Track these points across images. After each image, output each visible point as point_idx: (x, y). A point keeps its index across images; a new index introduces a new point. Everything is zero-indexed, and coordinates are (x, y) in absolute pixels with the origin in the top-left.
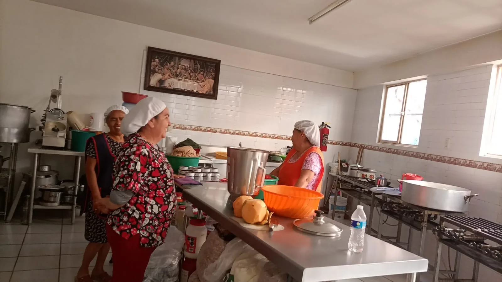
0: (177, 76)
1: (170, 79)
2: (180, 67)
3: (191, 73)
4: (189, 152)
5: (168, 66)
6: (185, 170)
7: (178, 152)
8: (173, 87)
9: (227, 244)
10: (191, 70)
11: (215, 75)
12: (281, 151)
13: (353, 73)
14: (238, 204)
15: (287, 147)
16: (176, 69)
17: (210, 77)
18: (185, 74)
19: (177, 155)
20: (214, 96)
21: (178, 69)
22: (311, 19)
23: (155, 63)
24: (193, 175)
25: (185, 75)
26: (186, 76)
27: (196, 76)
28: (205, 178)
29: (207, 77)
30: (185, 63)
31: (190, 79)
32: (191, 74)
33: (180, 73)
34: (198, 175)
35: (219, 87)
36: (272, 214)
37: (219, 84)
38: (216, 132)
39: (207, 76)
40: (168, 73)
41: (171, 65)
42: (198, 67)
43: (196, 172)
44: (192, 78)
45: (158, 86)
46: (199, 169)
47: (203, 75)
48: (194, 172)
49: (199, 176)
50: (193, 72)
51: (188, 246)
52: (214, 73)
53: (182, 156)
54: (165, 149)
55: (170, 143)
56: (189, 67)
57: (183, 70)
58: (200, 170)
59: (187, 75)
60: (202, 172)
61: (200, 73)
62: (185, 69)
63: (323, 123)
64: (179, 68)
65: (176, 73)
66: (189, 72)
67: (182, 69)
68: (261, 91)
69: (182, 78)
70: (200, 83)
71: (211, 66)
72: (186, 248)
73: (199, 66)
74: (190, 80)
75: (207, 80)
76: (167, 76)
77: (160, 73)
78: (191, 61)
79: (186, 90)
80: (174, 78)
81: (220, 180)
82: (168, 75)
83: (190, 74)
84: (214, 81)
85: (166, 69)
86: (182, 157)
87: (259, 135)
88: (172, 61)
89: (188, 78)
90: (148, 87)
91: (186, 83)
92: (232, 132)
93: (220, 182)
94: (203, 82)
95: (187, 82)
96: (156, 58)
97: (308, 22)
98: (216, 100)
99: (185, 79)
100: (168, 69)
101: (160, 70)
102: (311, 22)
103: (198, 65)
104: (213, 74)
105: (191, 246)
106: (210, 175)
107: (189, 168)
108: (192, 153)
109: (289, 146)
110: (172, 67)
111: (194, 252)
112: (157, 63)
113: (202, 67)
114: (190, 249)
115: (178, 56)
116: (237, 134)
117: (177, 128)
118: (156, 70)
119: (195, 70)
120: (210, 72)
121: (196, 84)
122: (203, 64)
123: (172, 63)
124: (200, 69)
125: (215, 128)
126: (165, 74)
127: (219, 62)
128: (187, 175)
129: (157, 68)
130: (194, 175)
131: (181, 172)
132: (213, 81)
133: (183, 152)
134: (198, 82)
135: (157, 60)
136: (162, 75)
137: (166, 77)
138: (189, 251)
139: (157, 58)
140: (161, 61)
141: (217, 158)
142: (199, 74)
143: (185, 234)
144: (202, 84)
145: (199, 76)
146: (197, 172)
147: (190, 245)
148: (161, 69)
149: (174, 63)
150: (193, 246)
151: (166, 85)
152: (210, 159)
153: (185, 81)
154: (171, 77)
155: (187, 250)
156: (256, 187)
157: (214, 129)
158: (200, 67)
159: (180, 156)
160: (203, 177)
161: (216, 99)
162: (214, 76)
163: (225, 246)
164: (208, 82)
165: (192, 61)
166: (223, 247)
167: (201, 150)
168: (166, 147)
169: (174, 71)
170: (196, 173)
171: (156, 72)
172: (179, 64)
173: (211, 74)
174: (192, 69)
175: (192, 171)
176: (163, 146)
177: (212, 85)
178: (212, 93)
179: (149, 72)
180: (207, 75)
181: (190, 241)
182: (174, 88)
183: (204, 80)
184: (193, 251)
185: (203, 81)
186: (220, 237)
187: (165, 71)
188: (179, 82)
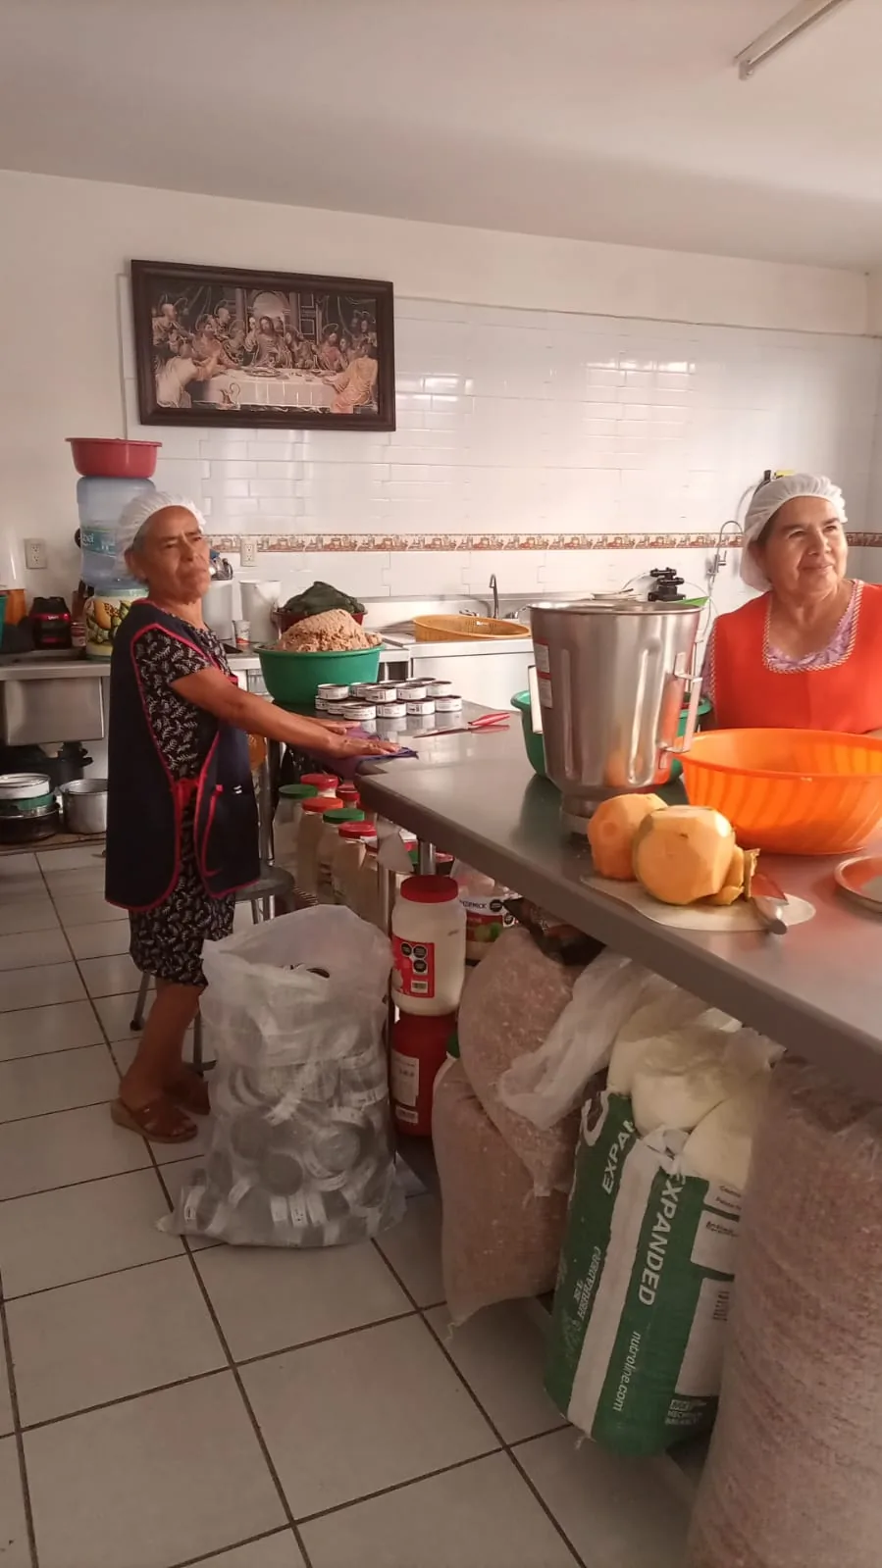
0: (246, 358)
1: (221, 373)
2: (252, 326)
3: (295, 344)
4: (340, 631)
5: (212, 325)
6: (340, 697)
7: (304, 637)
8: (238, 402)
9: (578, 980)
10: (293, 333)
11: (380, 338)
12: (632, 590)
13: (867, 274)
14: (611, 829)
15: (652, 572)
16: (239, 334)
17: (363, 351)
18: (275, 350)
19: (302, 646)
20: (384, 419)
21: (246, 336)
22: (743, 58)
23: (164, 321)
24: (369, 713)
25: (275, 355)
26: (279, 357)
27: (315, 353)
28: (414, 721)
29: (351, 353)
30: (270, 309)
31: (294, 367)
32: (296, 348)
33: (255, 348)
34: (389, 711)
35: (399, 385)
36: (754, 854)
37: (397, 373)
38: (403, 547)
39: (353, 349)
40: (216, 354)
41: (220, 321)
42: (315, 319)
43: (379, 700)
44: (301, 360)
45: (188, 405)
46: (388, 692)
47: (337, 344)
48: (372, 704)
49: (392, 715)
50: (302, 337)
51: (407, 977)
52: (374, 334)
53: (320, 649)
54: (244, 626)
55: (257, 603)
56: (283, 319)
57: (263, 335)
58: (391, 695)
59: (281, 352)
60: (399, 701)
61: (325, 339)
62: (272, 331)
63: (767, 474)
64: (250, 330)
65: (242, 348)
66: (286, 342)
67: (263, 331)
68: (546, 382)
69: (265, 365)
70: (331, 378)
71: (365, 307)
72: (399, 980)
73: (321, 314)
74: (294, 370)
75: (351, 363)
76: (211, 365)
77: (186, 357)
78: (288, 298)
79: (285, 408)
80: (239, 369)
81: (470, 723)
82: (213, 361)
83: (290, 347)
84: (379, 363)
85: (204, 340)
86: (321, 654)
87: (550, 543)
88: (222, 306)
89: (284, 364)
90: (154, 414)
91: (284, 382)
92: (459, 541)
93: (469, 730)
94: (338, 371)
95: (286, 378)
96: (164, 303)
97: (735, 70)
98: (393, 433)
99: (280, 370)
100: (212, 337)
101: (185, 347)
102: (747, 68)
103: (315, 309)
104: (372, 336)
105: (420, 973)
106: (428, 708)
107: (351, 691)
108: (351, 637)
109: (656, 570)
110: (226, 326)
111: (431, 994)
112: (170, 319)
113: (331, 316)
114: (416, 985)
115: (240, 285)
116: (477, 547)
117: (272, 548)
118: (173, 344)
119: (307, 332)
120: (358, 331)
121: (317, 382)
122: (332, 304)
123: (224, 314)
124: (323, 326)
125: (398, 533)
126: (204, 355)
127: (388, 287)
128: (349, 716)
129: (173, 337)
130: (374, 716)
131: (328, 708)
132: (373, 363)
133: (320, 636)
134: (323, 372)
135: (169, 308)
136: (195, 364)
137: (209, 368)
138: (413, 990)
139: (169, 303)
140: (186, 311)
141: (420, 640)
142: (323, 342)
143: (390, 934)
144: (335, 379)
145: (325, 351)
146: (383, 700)
147: (414, 971)
148: (189, 342)
149: (231, 313)
150: (426, 972)
151: (214, 397)
152: (401, 645)
153: (277, 375)
154: (228, 368)
155: (406, 988)
156: (662, 751)
157: (397, 537)
158: (323, 315)
159: (313, 649)
160: (405, 719)
161: (392, 428)
162: (375, 345)
163: (570, 985)
164: (359, 369)
165: (292, 295)
166: (563, 990)
167: (365, 616)
168: (246, 617)
169: (234, 343)
170: (380, 707)
171: (173, 355)
172: (250, 316)
173: (363, 339)
174: (295, 328)
175: (363, 699)
176: (234, 619)
177: (373, 380)
178: (375, 408)
179: (149, 355)
180: (352, 344)
181: (413, 958)
182: (242, 406)
183: (344, 365)
184: (425, 991)
185: (340, 369)
186: (546, 952)
187: (203, 344)
188: (257, 381)
